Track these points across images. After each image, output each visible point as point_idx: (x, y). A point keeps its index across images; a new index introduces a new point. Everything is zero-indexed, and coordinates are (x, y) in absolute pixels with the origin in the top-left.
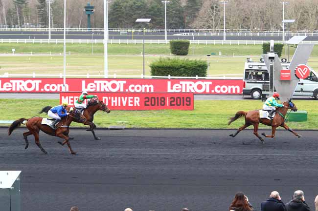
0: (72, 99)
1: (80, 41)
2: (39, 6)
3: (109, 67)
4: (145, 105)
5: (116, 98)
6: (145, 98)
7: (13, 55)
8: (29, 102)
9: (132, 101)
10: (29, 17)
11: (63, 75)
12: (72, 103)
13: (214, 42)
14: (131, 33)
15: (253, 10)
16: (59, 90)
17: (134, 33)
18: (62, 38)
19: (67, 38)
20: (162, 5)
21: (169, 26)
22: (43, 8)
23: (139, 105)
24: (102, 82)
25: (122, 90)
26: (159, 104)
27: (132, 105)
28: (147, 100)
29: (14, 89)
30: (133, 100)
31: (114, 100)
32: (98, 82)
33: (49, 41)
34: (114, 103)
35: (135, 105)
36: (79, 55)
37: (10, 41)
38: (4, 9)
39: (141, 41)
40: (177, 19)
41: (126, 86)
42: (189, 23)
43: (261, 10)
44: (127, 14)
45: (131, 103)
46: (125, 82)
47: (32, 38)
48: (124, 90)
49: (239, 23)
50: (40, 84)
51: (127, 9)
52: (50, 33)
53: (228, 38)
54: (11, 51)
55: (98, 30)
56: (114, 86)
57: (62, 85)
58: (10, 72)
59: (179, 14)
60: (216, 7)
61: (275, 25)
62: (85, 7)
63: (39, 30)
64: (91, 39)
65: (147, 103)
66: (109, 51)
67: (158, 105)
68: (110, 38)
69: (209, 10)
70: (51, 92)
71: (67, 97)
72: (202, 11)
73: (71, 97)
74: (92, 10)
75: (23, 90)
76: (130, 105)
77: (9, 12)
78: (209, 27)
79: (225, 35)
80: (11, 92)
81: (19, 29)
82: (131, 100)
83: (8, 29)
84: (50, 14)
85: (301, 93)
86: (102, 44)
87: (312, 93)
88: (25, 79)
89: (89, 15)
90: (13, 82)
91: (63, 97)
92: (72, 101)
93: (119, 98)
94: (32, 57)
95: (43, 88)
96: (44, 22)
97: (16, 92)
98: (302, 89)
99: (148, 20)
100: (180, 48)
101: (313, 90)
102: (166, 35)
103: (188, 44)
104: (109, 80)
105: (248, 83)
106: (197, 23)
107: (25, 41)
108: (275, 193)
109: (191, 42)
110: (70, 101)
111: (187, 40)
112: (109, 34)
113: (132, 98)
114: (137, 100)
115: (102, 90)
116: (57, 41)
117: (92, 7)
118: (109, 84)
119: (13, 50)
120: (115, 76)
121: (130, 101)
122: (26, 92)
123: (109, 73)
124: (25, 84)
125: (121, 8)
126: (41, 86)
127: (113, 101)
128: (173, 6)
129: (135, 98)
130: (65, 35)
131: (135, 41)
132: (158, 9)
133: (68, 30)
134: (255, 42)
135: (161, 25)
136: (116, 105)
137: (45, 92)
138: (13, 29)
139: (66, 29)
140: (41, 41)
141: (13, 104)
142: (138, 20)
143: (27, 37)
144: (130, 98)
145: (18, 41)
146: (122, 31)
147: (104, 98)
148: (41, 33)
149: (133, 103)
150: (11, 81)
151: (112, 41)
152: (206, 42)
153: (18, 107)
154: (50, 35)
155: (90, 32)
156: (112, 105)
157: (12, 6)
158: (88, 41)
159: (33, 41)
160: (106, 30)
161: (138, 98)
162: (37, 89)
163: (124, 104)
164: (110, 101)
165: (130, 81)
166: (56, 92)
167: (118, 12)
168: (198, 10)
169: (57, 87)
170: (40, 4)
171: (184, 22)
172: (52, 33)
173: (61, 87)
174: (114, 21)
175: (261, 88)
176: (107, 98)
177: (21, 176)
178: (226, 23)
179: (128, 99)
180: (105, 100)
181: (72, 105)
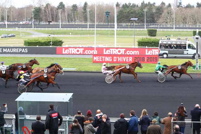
0: (98, 58)
1: (103, 29)
2: (83, 12)
3: (117, 42)
5: (120, 57)
6: (135, 58)
7: (70, 36)
8: (77, 59)
9: (128, 59)
10: (78, 17)
11: (95, 46)
12: (98, 60)
13: (169, 30)
14: (128, 25)
15: (188, 14)
16: (92, 53)
17: (130, 25)
18: (94, 27)
19: (97, 27)
20: (144, 11)
21: (147, 22)
22: (85, 13)
23: (131, 61)
24: (114, 50)
25: (123, 53)
27: (128, 61)
28: (136, 58)
29: (70, 53)
30: (129, 58)
31: (119, 58)
32: (112, 50)
33: (88, 29)
34: (119, 60)
36: (103, 36)
37: (69, 29)
38: (66, 14)
39: (133, 29)
40: (151, 18)
41: (125, 52)
42: (156, 20)
43: (192, 14)
44: (126, 16)
45: (128, 60)
46: (125, 49)
47: (80, 27)
48: (124, 53)
49: (181, 21)
50: (83, 50)
51: (126, 13)
52: (88, 25)
53: (176, 28)
54: (69, 34)
55: (112, 24)
56: (119, 51)
57: (94, 51)
58: (68, 44)
59: (152, 16)
60: (170, 13)
61: (199, 22)
62: (106, 13)
63: (83, 24)
64: (108, 28)
66: (117, 34)
67: (141, 61)
68: (118, 28)
69: (167, 14)
70: (88, 54)
71: (96, 57)
72: (163, 14)
73: (98, 57)
74: (109, 14)
75: (75, 53)
76: (127, 61)
77: (69, 15)
78: (167, 23)
79: (174, 27)
80: (69, 54)
81: (74, 23)
82: (128, 58)
83: (68, 24)
84: (88, 16)
86: (114, 31)
88: (76, 48)
89: (108, 16)
90: (70, 49)
91: (94, 57)
93: (122, 57)
94: (79, 37)
95: (85, 52)
96: (86, 20)
97: (71, 54)
99: (137, 19)
100: (152, 33)
102: (145, 27)
103: (156, 30)
104: (117, 48)
105: (161, 50)
106: (161, 20)
107: (76, 29)
108: (197, 105)
109: (158, 30)
110: (98, 59)
111: (156, 29)
112: (117, 25)
113: (128, 57)
115: (114, 53)
116: (92, 29)
117: (109, 13)
118: (117, 51)
119: (71, 33)
120: (120, 47)
121: (127, 59)
122: (76, 54)
123: (117, 45)
124: (76, 50)
125: (123, 13)
126: (84, 51)
127: (119, 59)
128: (149, 12)
129: (130, 57)
130: (95, 26)
131: (130, 29)
132: (141, 13)
133: (97, 24)
134: (189, 30)
135: (143, 22)
136: (120, 61)
137: (86, 54)
138: (70, 23)
139: (96, 23)
140: (84, 29)
141: (70, 60)
142: (132, 19)
143: (77, 27)
144: (127, 57)
145: (73, 29)
146: (124, 24)
147: (114, 57)
148: (84, 25)
149: (129, 60)
150: (69, 49)
151: (119, 29)
152: (165, 30)
153: (73, 62)
154: (88, 26)
155: (108, 25)
156: (119, 61)
157: (70, 12)
158: (107, 29)
159: (80, 29)
160: (116, 24)
161: (131, 58)
162: (82, 53)
163: (124, 61)
164: (117, 59)
165: (127, 49)
166: (91, 54)
167: (122, 15)
168: (161, 14)
169: (92, 52)
170: (84, 11)
171: (154, 20)
172: (89, 25)
173: (93, 52)
174: (120, 19)
175: (168, 53)
176: (116, 57)
177: (73, 95)
178: (175, 20)
179: (126, 58)
180: (115, 58)
181: (99, 61)
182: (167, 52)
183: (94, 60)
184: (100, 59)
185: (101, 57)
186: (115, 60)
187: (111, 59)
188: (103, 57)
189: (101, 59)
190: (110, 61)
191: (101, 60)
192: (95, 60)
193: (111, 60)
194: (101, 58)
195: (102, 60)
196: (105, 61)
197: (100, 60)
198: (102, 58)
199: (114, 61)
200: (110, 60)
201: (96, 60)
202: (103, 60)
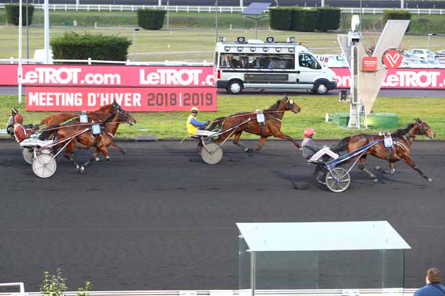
0: (44, 96)
4: (149, 104)
5: (107, 95)
6: (149, 95)
9: (130, 100)
12: (44, 102)
23: (139, 105)
26: (169, 104)
27: (130, 105)
28: (151, 97)
30: (131, 97)
31: (105, 97)
34: (105, 102)
35: (135, 105)
45: (129, 102)
65: (151, 102)
67: (166, 104)
71: (37, 94)
73: (42, 94)
76: (127, 104)
82: (129, 97)
85: (296, 85)
87: (312, 85)
91: (31, 94)
92: (44, 99)
93: (112, 94)
98: (298, 80)
101: (313, 81)
105: (224, 71)
110: (42, 99)
113: (130, 94)
114: (137, 97)
121: (127, 99)
127: (102, 99)
129: (135, 95)
144: (127, 95)
147: (90, 95)
149: (131, 102)
156: (102, 104)
161: (139, 95)
164: (98, 100)
175: (243, 79)
176: (94, 95)
179: (124, 96)
180: (92, 97)
181: (44, 104)
182: (241, 76)
183: (30, 104)
184: (49, 99)
185: (52, 94)
186: (92, 102)
187: (81, 100)
188: (57, 95)
189: (52, 99)
190: (77, 104)
191: (51, 102)
192: (34, 103)
193: (81, 104)
194: (51, 96)
195: (54, 101)
196: (63, 104)
197: (49, 104)
198: (54, 97)
199: (90, 104)
200: (78, 102)
201: (37, 104)
202: (57, 104)
